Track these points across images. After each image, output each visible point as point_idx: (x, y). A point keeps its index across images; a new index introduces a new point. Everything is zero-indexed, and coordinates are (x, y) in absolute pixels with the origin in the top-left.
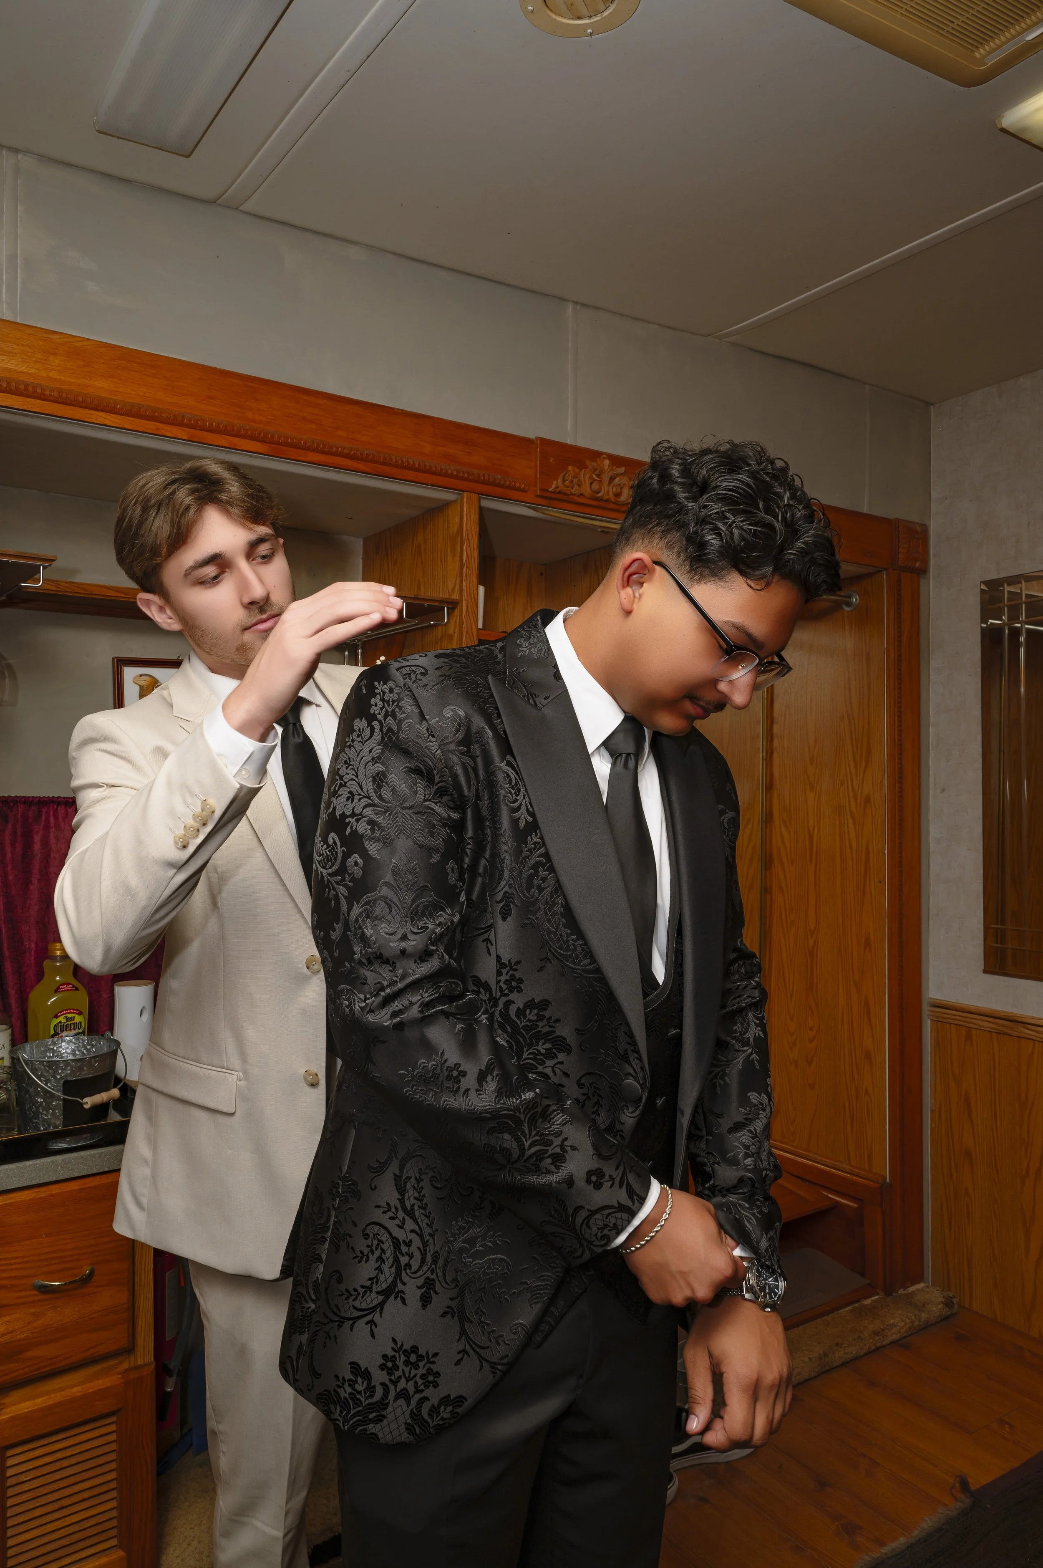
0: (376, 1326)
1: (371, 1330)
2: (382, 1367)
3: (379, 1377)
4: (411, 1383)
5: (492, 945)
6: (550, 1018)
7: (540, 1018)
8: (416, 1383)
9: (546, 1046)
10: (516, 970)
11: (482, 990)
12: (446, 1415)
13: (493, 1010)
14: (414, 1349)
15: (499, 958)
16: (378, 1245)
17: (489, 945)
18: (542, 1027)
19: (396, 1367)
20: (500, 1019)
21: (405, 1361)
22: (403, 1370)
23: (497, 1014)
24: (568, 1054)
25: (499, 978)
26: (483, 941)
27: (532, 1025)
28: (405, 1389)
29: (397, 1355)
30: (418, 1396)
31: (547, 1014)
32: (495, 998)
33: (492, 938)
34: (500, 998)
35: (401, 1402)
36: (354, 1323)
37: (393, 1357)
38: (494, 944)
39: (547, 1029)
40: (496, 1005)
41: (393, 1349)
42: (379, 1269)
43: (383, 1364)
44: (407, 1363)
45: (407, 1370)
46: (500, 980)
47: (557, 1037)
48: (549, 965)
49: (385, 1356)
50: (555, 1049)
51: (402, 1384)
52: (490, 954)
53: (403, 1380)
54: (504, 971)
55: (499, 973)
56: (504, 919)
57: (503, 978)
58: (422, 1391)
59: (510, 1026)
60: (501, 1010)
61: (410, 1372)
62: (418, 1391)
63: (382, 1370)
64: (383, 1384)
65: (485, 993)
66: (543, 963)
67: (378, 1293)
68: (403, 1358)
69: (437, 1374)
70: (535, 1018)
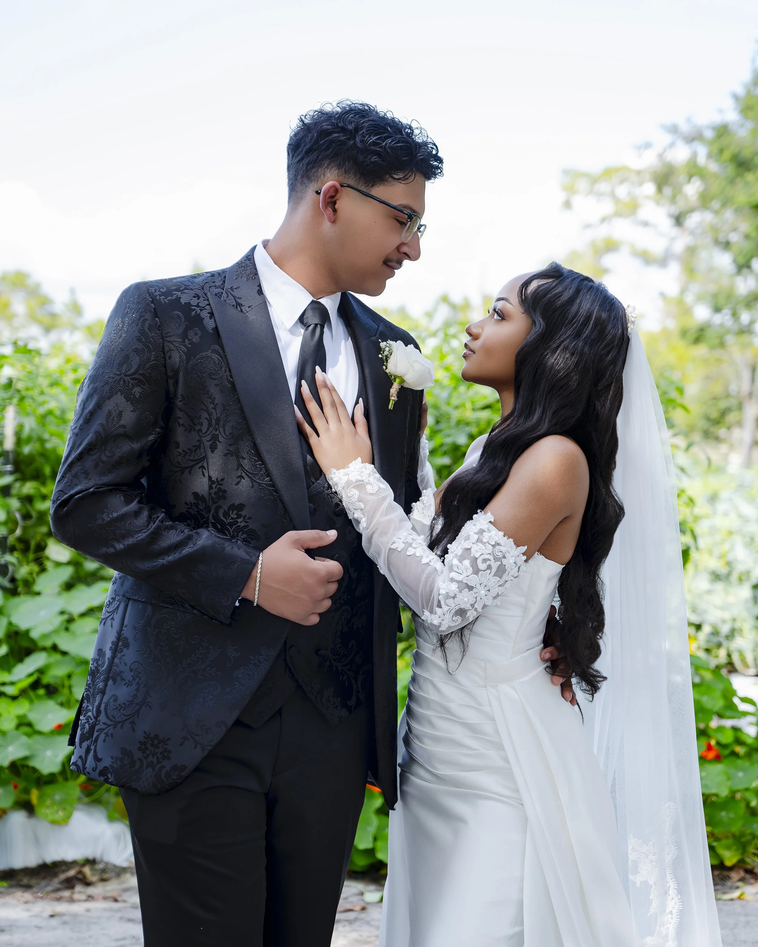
0: (135, 724)
1: (132, 727)
2: (140, 749)
3: (138, 755)
4: (155, 757)
5: (205, 469)
6: (245, 516)
7: (239, 516)
8: (158, 757)
9: (243, 537)
10: (221, 484)
11: (200, 503)
12: (175, 777)
13: (208, 515)
14: (156, 736)
15: (210, 477)
16: (137, 674)
17: (203, 469)
18: (240, 523)
19: (147, 748)
20: (213, 521)
21: (152, 744)
22: (151, 750)
23: (211, 517)
24: (258, 541)
25: (211, 491)
26: (199, 468)
27: (234, 522)
28: (152, 762)
29: (146, 740)
30: (159, 766)
31: (243, 513)
32: (209, 506)
33: (205, 465)
34: (212, 505)
35: (150, 769)
36: (123, 724)
37: (145, 742)
38: (207, 470)
39: (243, 524)
40: (209, 511)
41: (144, 737)
42: (137, 690)
43: (140, 747)
44: (152, 745)
45: (152, 749)
46: (211, 493)
47: (250, 529)
48: (243, 480)
49: (140, 742)
50: (249, 538)
51: (150, 759)
52: (204, 476)
53: (151, 756)
54: (214, 486)
55: (210, 488)
56: (213, 451)
57: (213, 491)
58: (161, 762)
59: (220, 525)
60: (213, 514)
61: (154, 751)
62: (159, 762)
63: (139, 750)
64: (140, 759)
65: (202, 504)
66: (239, 479)
67: (136, 704)
68: (150, 742)
69: (170, 752)
70: (235, 517)
